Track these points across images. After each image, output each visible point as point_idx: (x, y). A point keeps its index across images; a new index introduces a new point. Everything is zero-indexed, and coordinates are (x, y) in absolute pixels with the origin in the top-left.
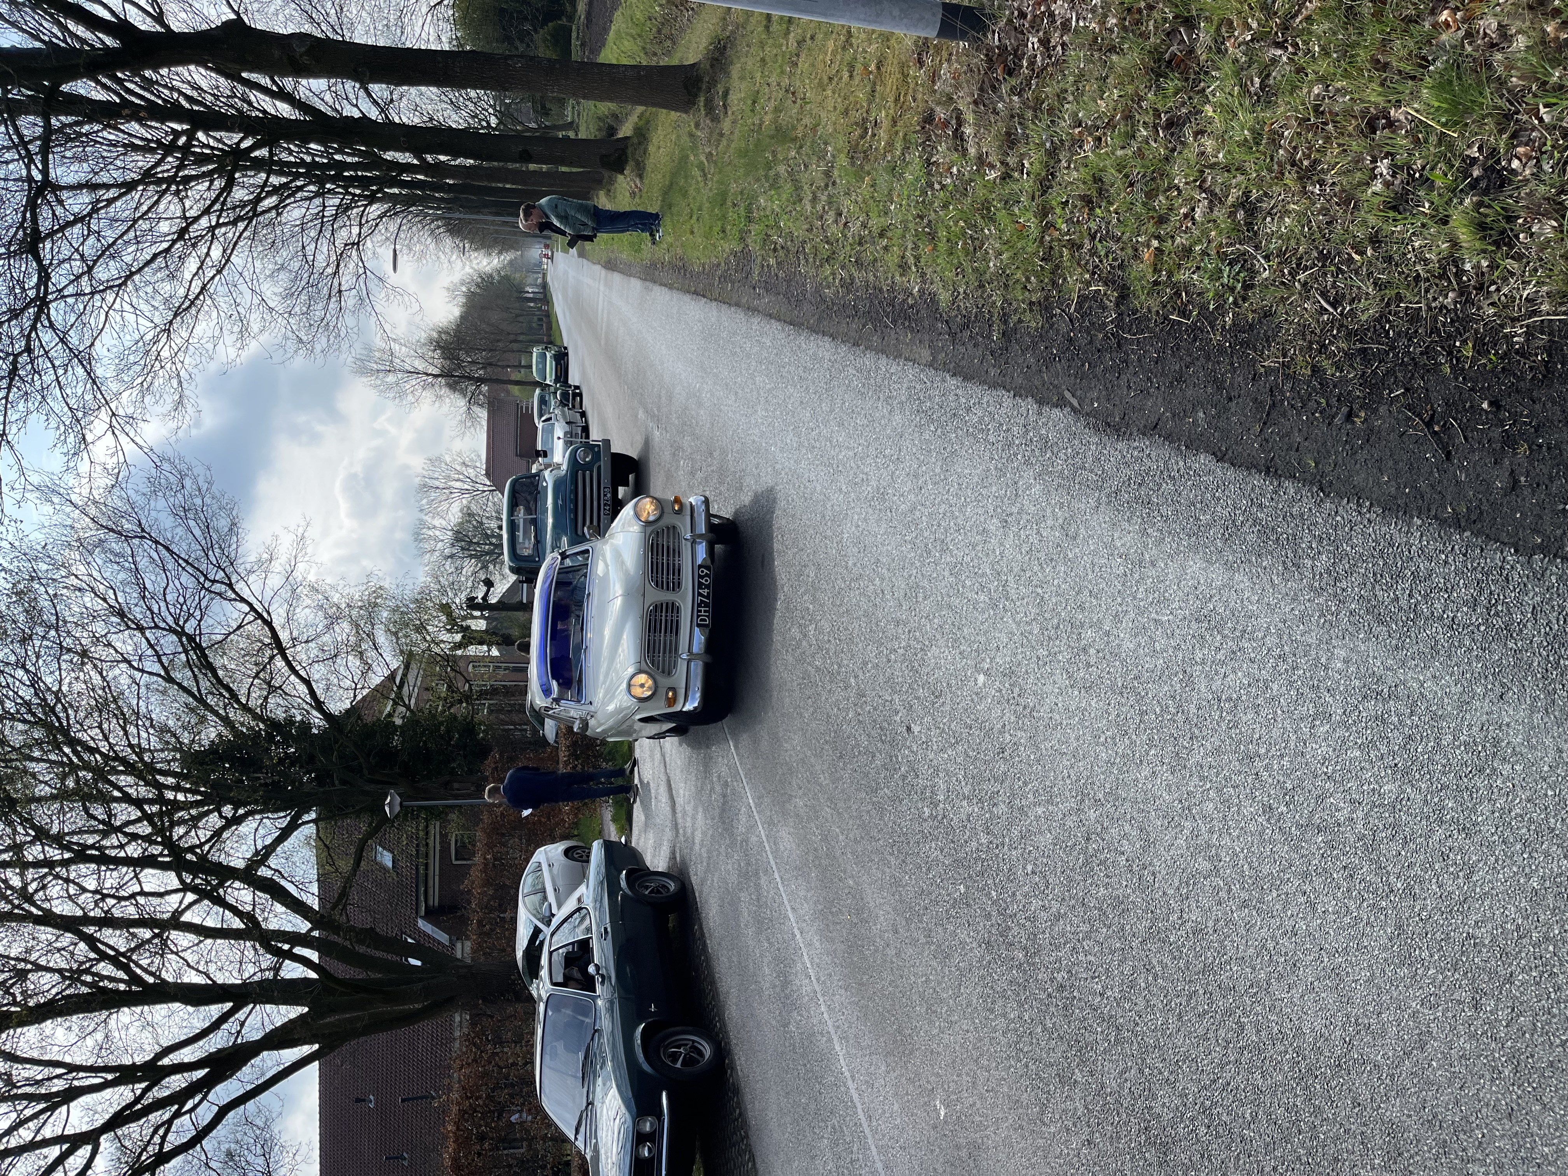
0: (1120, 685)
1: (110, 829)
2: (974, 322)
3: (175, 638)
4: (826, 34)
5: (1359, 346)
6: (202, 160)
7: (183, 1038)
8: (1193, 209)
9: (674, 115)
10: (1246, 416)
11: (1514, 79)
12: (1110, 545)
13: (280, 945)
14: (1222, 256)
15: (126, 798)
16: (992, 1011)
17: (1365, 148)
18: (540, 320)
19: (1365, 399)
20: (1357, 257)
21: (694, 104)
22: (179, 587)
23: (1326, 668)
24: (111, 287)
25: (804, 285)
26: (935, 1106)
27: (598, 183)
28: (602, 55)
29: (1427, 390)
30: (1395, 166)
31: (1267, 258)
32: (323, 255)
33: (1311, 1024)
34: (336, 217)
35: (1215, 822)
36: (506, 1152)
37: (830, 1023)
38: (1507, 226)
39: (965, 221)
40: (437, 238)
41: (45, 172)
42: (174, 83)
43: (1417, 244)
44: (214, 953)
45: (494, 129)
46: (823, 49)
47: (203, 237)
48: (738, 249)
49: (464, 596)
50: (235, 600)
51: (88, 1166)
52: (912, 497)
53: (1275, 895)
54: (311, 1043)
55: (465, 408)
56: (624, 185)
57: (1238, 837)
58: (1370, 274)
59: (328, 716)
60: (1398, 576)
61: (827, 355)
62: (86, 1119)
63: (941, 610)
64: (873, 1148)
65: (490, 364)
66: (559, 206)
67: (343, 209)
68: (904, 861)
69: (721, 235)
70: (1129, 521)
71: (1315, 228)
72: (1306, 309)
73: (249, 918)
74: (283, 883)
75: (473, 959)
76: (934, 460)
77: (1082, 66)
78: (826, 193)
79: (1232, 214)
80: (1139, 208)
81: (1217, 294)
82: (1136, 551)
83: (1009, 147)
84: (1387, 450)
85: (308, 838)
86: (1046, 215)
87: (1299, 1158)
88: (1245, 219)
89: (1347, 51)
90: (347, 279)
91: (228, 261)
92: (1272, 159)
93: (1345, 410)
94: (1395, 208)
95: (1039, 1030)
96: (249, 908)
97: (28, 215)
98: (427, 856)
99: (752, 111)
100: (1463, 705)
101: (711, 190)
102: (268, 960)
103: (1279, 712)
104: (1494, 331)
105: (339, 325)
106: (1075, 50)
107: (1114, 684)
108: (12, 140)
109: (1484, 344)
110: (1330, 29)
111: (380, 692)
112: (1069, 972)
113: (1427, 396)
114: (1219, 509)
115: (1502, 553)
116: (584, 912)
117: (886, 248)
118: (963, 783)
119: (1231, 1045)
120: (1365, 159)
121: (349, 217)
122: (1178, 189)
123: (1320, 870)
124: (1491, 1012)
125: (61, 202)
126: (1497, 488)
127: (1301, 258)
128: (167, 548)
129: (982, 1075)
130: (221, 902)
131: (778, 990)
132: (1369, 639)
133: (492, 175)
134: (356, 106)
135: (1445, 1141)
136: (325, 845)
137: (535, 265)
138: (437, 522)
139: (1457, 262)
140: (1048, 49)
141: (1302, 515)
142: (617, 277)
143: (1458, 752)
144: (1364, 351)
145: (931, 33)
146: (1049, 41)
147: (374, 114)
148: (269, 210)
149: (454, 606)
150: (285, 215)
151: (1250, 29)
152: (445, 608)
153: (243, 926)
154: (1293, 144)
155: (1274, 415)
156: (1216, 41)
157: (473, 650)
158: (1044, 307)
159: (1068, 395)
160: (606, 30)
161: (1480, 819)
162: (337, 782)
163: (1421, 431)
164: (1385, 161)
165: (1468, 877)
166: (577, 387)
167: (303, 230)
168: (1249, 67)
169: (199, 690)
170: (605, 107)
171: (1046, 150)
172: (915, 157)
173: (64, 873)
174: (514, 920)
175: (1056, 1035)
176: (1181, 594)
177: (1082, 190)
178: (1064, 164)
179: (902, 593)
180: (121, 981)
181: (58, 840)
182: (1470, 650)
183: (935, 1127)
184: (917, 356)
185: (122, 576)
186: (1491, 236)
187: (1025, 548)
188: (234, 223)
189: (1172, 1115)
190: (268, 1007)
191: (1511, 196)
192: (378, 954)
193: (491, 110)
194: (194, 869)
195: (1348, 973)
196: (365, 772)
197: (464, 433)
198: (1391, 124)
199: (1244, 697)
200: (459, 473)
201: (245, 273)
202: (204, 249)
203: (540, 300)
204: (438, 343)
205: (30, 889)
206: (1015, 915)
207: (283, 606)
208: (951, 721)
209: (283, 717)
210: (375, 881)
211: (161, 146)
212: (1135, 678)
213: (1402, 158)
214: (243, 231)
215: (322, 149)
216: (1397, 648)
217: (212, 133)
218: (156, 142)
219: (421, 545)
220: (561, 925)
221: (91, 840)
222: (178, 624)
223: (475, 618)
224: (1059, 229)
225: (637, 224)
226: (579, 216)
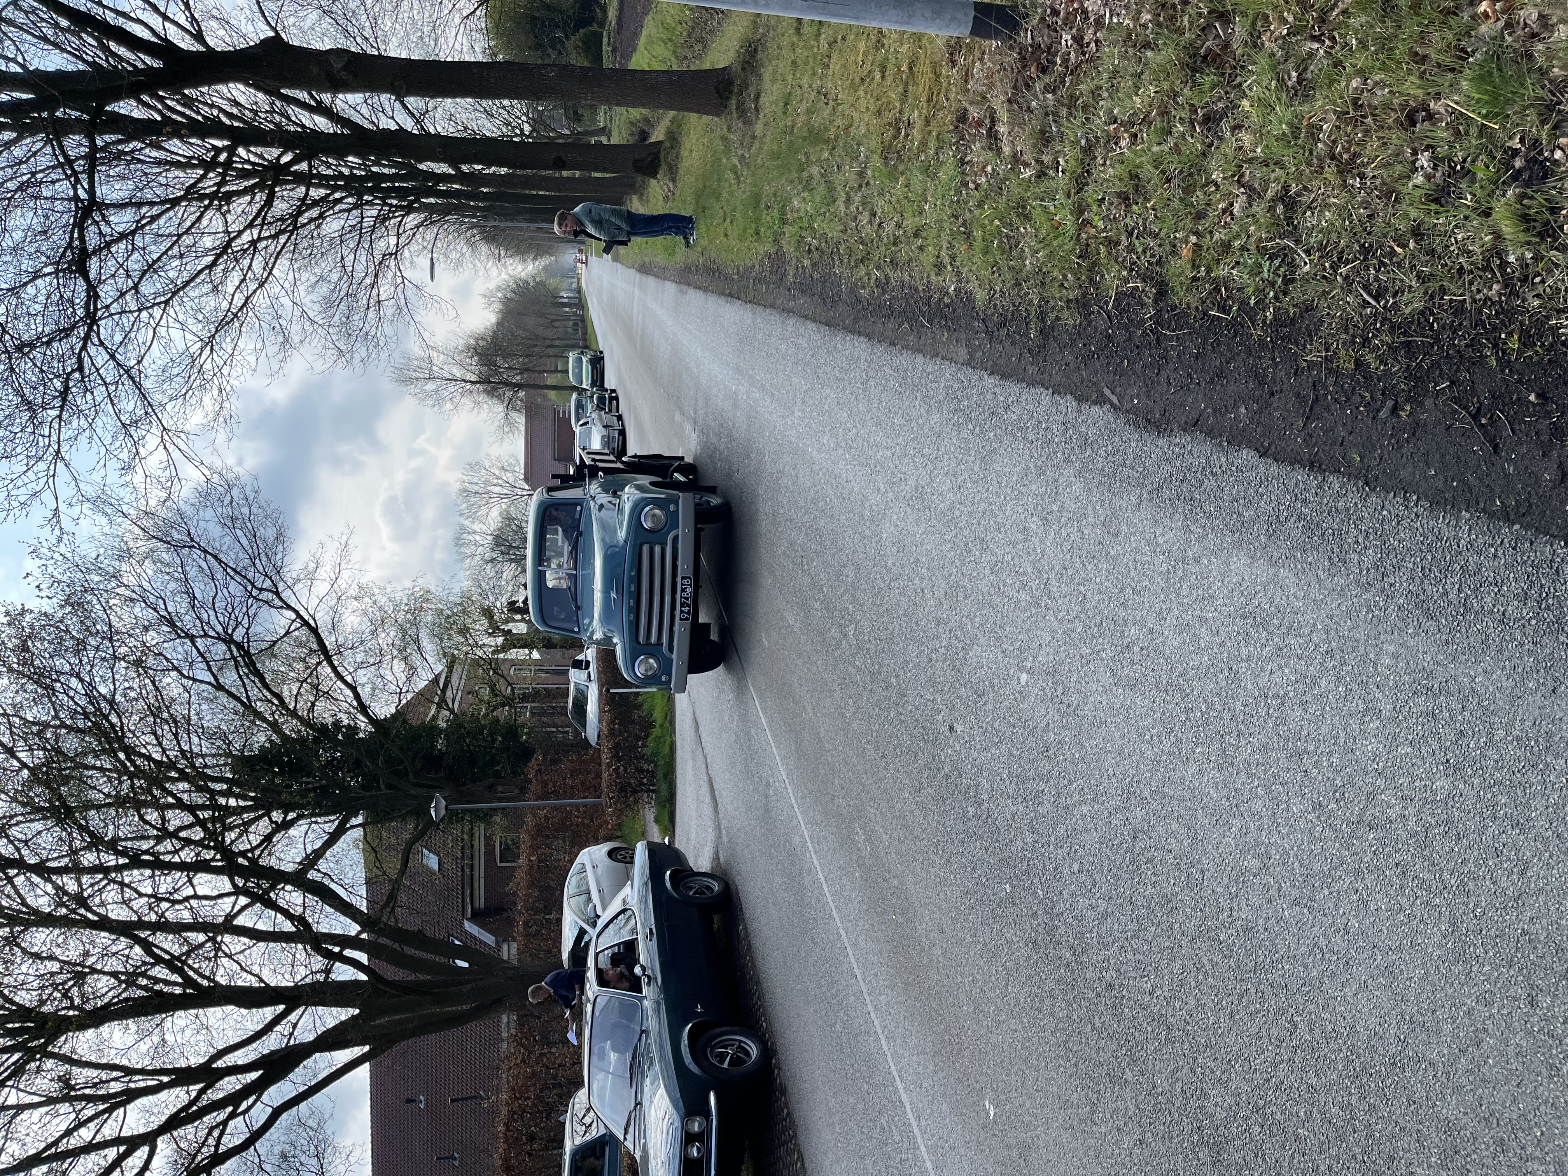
0: (1164, 682)
1: (165, 834)
2: (1011, 320)
3: (224, 647)
4: (857, 35)
5: (1402, 339)
6: (244, 174)
7: (237, 1040)
8: (1232, 205)
9: (706, 118)
10: (1288, 411)
11: (1556, 70)
12: (1152, 542)
13: (330, 947)
14: (1261, 250)
15: (180, 805)
16: (1040, 1010)
17: (1406, 141)
18: (575, 324)
19: (1410, 392)
20: (1399, 250)
21: (726, 107)
22: (227, 595)
23: (1375, 664)
24: (160, 304)
25: (839, 286)
26: (984, 1105)
27: (633, 188)
28: (634, 60)
29: (1473, 382)
30: (1436, 158)
31: (1308, 252)
32: (362, 265)
33: (1365, 1022)
34: (373, 229)
35: (1264, 820)
36: (555, 1152)
37: (876, 1023)
38: (1551, 218)
39: (1000, 220)
40: (472, 246)
41: (91, 192)
42: (214, 99)
43: (1459, 237)
44: (266, 956)
45: (528, 137)
46: (854, 49)
47: (245, 251)
48: (772, 251)
49: (504, 600)
50: (281, 607)
51: (146, 1167)
52: (950, 495)
53: (1326, 893)
54: (362, 1044)
55: (503, 414)
56: (657, 189)
58: (1413, 267)
59: (373, 721)
60: (1447, 570)
61: (863, 356)
62: (143, 1121)
63: (982, 609)
64: (923, 1148)
65: (527, 370)
66: (593, 211)
67: (382, 219)
68: (948, 861)
69: (755, 237)
71: (1356, 221)
72: (1348, 303)
73: (300, 920)
74: (333, 886)
75: (519, 960)
76: (972, 458)
77: (1116, 62)
78: (860, 194)
79: (1271, 209)
80: (1176, 203)
81: (1257, 289)
82: (1179, 548)
83: (1044, 145)
84: (1434, 443)
85: (356, 842)
86: (1082, 212)
87: (1354, 1157)
88: (1285, 213)
89: (1385, 44)
90: (385, 289)
91: (270, 273)
92: (1311, 153)
93: (1390, 404)
94: (1437, 201)
95: (1089, 1029)
96: (299, 910)
97: (76, 235)
98: (472, 857)
99: (785, 113)
100: (1515, 699)
101: (744, 192)
102: (318, 962)
103: (1328, 709)
104: (1540, 322)
105: (379, 334)
106: (1109, 46)
107: (1158, 682)
108: (58, 160)
109: (1530, 336)
110: (1367, 22)
111: (423, 697)
112: (1118, 971)
113: (1472, 388)
114: (1263, 505)
115: (1552, 546)
116: (629, 913)
117: (921, 248)
118: (1008, 782)
119: (1284, 1045)
120: (1404, 152)
121: (386, 227)
122: (1216, 184)
123: (1372, 868)
124: (1547, 1008)
125: (108, 223)
126: (1546, 480)
127: (1343, 252)
128: (216, 557)
129: (1031, 1075)
130: (272, 905)
131: (824, 989)
132: (1418, 634)
133: (527, 182)
134: (392, 118)
135: (1503, 1139)
136: (373, 848)
137: (570, 270)
138: (477, 527)
139: (1500, 254)
140: (1082, 46)
141: (1348, 510)
142: (651, 281)
143: (1510, 747)
144: (1408, 345)
145: (963, 31)
146: (1082, 38)
147: (409, 125)
148: (311, 220)
149: (495, 610)
150: (324, 226)
151: (1287, 22)
152: (488, 613)
153: (294, 929)
154: (1333, 138)
155: (1317, 409)
156: (1252, 35)
157: (514, 653)
158: (1082, 304)
159: (1107, 392)
160: (636, 35)
161: (1533, 815)
162: (383, 787)
163: (1467, 424)
164: (1426, 154)
165: (1522, 873)
166: (613, 391)
167: (342, 242)
168: (1286, 61)
169: (248, 697)
170: (636, 113)
171: (1081, 147)
172: (949, 155)
173: (118, 877)
174: (559, 922)
175: (1105, 1034)
176: (1225, 591)
177: (1119, 187)
178: (1100, 161)
179: (942, 593)
180: (175, 984)
181: (112, 846)
182: (1522, 644)
183: (984, 1127)
184: (954, 355)
185: (172, 586)
186: (1534, 227)
187: (1067, 546)
188: (275, 237)
189: (1224, 1114)
190: (320, 1009)
191: (1554, 188)
192: (427, 956)
193: (524, 118)
194: (245, 872)
195: (1401, 971)
196: (411, 776)
197: (502, 439)
198: (1430, 117)
199: (1291, 694)
200: (498, 478)
201: (286, 285)
202: (246, 262)
203: (575, 305)
204: (475, 349)
205: (85, 894)
206: (1062, 914)
207: (328, 613)
208: (994, 720)
209: (330, 720)
210: (423, 886)
211: (202, 163)
212: (1181, 675)
213: (1442, 150)
214: (285, 244)
215: (360, 162)
216: (1447, 642)
217: (252, 149)
218: (198, 159)
219: (462, 549)
220: (606, 926)
221: (145, 845)
222: (226, 632)
223: (517, 621)
224: (1095, 227)
225: (670, 227)
226: (613, 219)
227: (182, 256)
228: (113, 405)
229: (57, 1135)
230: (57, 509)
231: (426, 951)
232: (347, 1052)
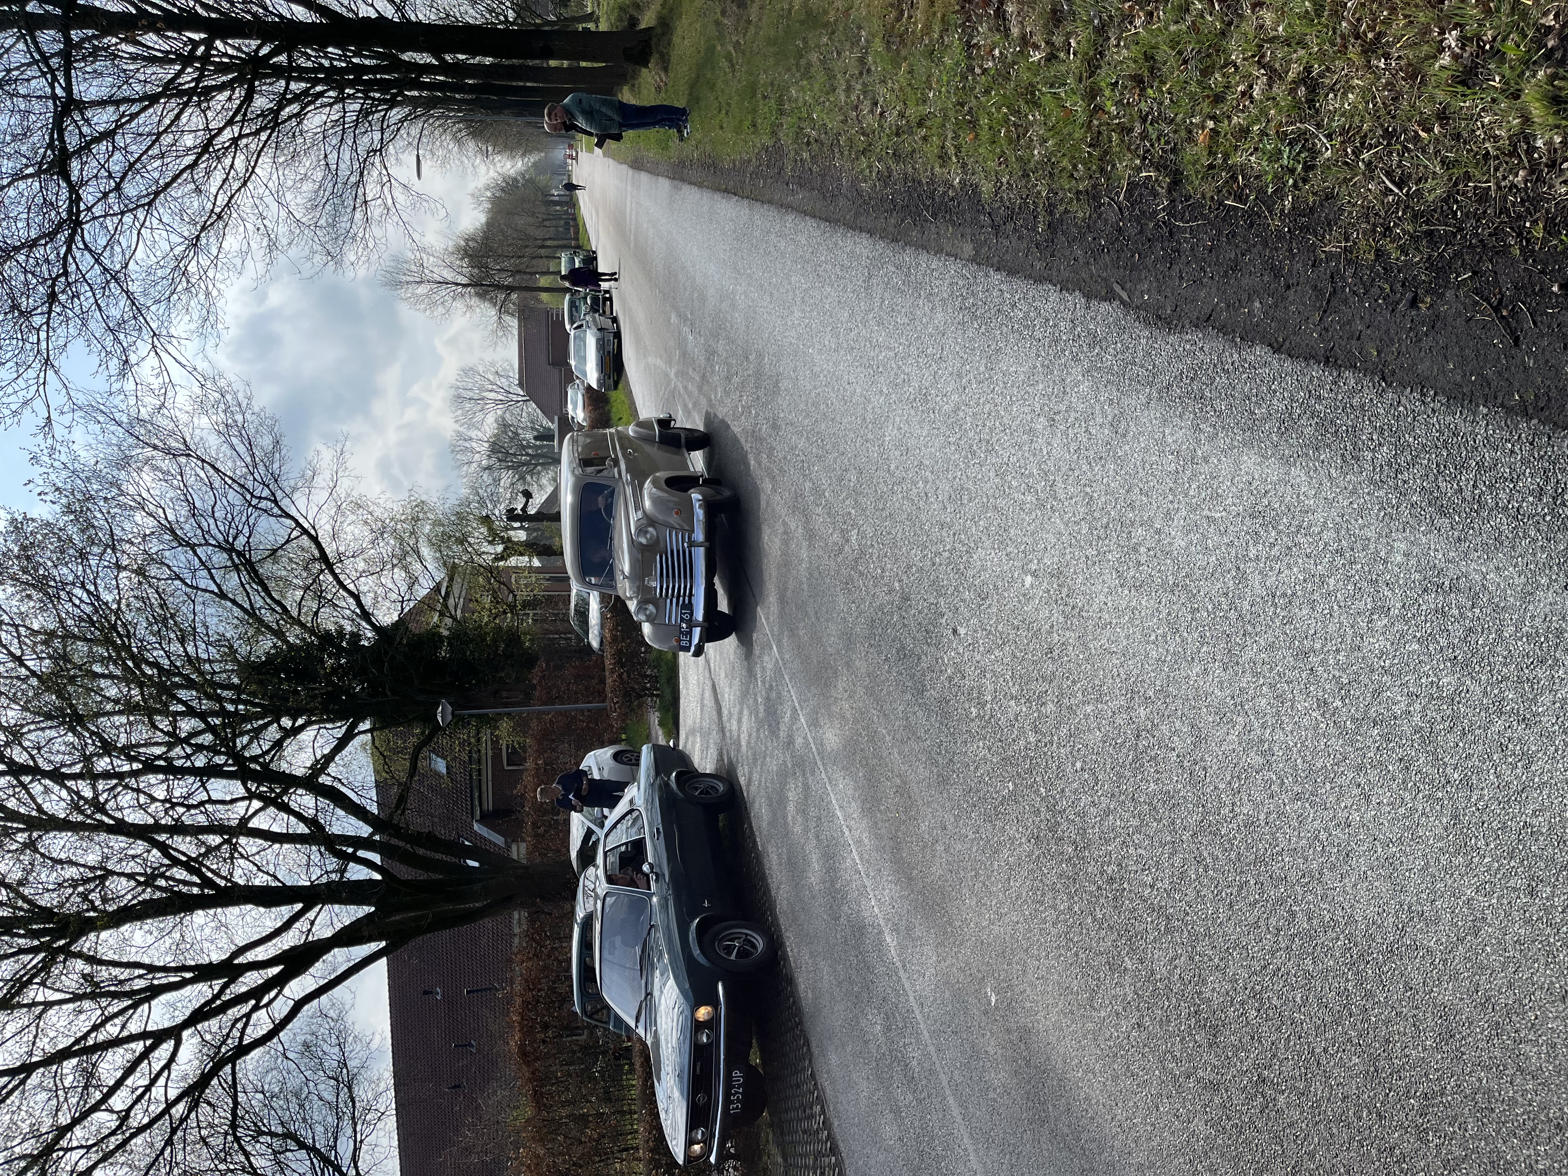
0: (1171, 583)
1: (175, 739)
2: (1018, 214)
3: (225, 556)
5: (1425, 227)
6: (223, 69)
7: (256, 937)
8: (1251, 87)
10: (1304, 304)
12: (1161, 442)
13: (344, 849)
14: (1282, 136)
15: (191, 712)
16: (1042, 903)
17: (1432, 18)
18: (567, 224)
19: (1430, 283)
20: (1423, 134)
22: (226, 504)
23: (1386, 562)
24: (143, 205)
25: (839, 179)
26: (986, 993)
27: (623, 78)
29: (1495, 273)
30: (1464, 37)
31: (1329, 137)
32: (346, 164)
33: (1365, 911)
34: (357, 123)
35: (1268, 717)
36: (569, 1039)
37: (880, 916)
39: (1008, 107)
40: (458, 141)
41: (69, 90)
43: (1486, 120)
44: (281, 857)
45: (512, 24)
47: (226, 149)
48: (770, 143)
49: (503, 507)
50: (281, 516)
51: (172, 1058)
52: (955, 397)
53: (1328, 787)
54: (380, 939)
55: (496, 318)
56: (649, 79)
57: (1292, 732)
58: (1437, 152)
59: (377, 628)
60: (1462, 467)
61: (865, 252)
62: (168, 1016)
63: (987, 512)
64: (925, 1032)
65: (519, 272)
66: (583, 101)
67: (365, 114)
68: (951, 760)
69: (752, 129)
70: (1180, 416)
71: (1380, 104)
72: (1370, 190)
73: (313, 822)
74: (343, 789)
75: (528, 860)
76: (978, 358)
78: (861, 81)
79: (1293, 91)
80: (1193, 87)
81: (1276, 176)
82: (1188, 448)
83: (1054, 25)
84: (1453, 337)
85: (363, 746)
86: (1094, 98)
87: (1350, 1040)
88: (1306, 96)
90: (372, 189)
91: (253, 172)
92: (1334, 33)
93: (1409, 295)
94: (1463, 83)
95: (1089, 920)
96: (312, 813)
97: (55, 136)
98: (479, 762)
100: (1527, 596)
101: (739, 81)
102: (332, 863)
103: (1336, 607)
105: (367, 236)
107: (1165, 582)
108: (32, 57)
109: (1555, 225)
111: (427, 604)
112: (1120, 865)
113: (1495, 279)
114: (1275, 402)
116: (636, 813)
117: (925, 139)
118: (1011, 684)
119: (1282, 933)
120: (1431, 31)
121: (370, 122)
122: (1235, 65)
123: (1375, 763)
124: (1547, 898)
125: (87, 121)
127: (1365, 136)
128: (213, 467)
129: (1032, 963)
130: (285, 808)
131: (828, 885)
132: (1430, 532)
133: (513, 73)
134: (372, 5)
135: (1498, 1023)
136: (381, 753)
137: (561, 166)
138: (474, 434)
139: (1528, 139)
141: (1362, 406)
142: (644, 177)
143: (1519, 643)
144: (1430, 234)
147: (390, 13)
148: (290, 118)
149: (493, 518)
150: (305, 122)
152: (486, 520)
153: (307, 831)
154: (1357, 16)
155: (1334, 302)
157: (513, 561)
158: (1093, 196)
159: (1117, 288)
161: (1540, 710)
162: (389, 693)
163: (1488, 316)
164: (1454, 33)
165: (1526, 767)
167: (324, 138)
169: (251, 605)
171: (1094, 27)
172: (954, 38)
173: (133, 783)
174: (567, 823)
175: (1106, 925)
176: (1235, 490)
177: (1132, 68)
178: (1113, 41)
179: (946, 495)
180: (194, 884)
181: (126, 752)
182: (1535, 541)
183: (986, 1013)
184: (959, 251)
185: (171, 494)
187: (1074, 447)
188: (257, 133)
189: (1222, 999)
190: (337, 907)
192: (439, 856)
193: (508, 4)
194: (259, 778)
195: (1402, 862)
196: (416, 682)
197: (496, 344)
199: (1299, 593)
200: (492, 383)
201: (270, 184)
202: (227, 162)
203: (567, 203)
204: (465, 250)
205: (102, 800)
206: (1065, 810)
207: (328, 522)
208: (998, 622)
209: (332, 628)
210: (431, 787)
211: (180, 57)
212: (1187, 576)
213: (1471, 28)
214: (266, 142)
215: (340, 52)
216: (1460, 540)
217: (229, 41)
218: (175, 53)
219: (458, 456)
220: (614, 826)
221: (158, 751)
222: (227, 541)
223: (516, 529)
224: (1108, 113)
225: (663, 120)
226: (604, 110)
227: (162, 156)
228: (100, 310)
229: (85, 1030)
230: (49, 418)
231: (436, 851)
232: (365, 947)
